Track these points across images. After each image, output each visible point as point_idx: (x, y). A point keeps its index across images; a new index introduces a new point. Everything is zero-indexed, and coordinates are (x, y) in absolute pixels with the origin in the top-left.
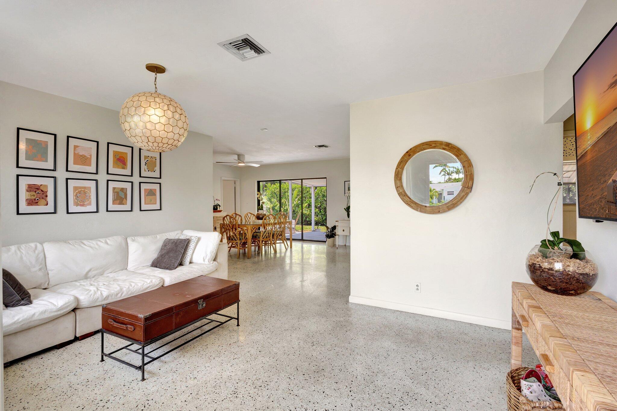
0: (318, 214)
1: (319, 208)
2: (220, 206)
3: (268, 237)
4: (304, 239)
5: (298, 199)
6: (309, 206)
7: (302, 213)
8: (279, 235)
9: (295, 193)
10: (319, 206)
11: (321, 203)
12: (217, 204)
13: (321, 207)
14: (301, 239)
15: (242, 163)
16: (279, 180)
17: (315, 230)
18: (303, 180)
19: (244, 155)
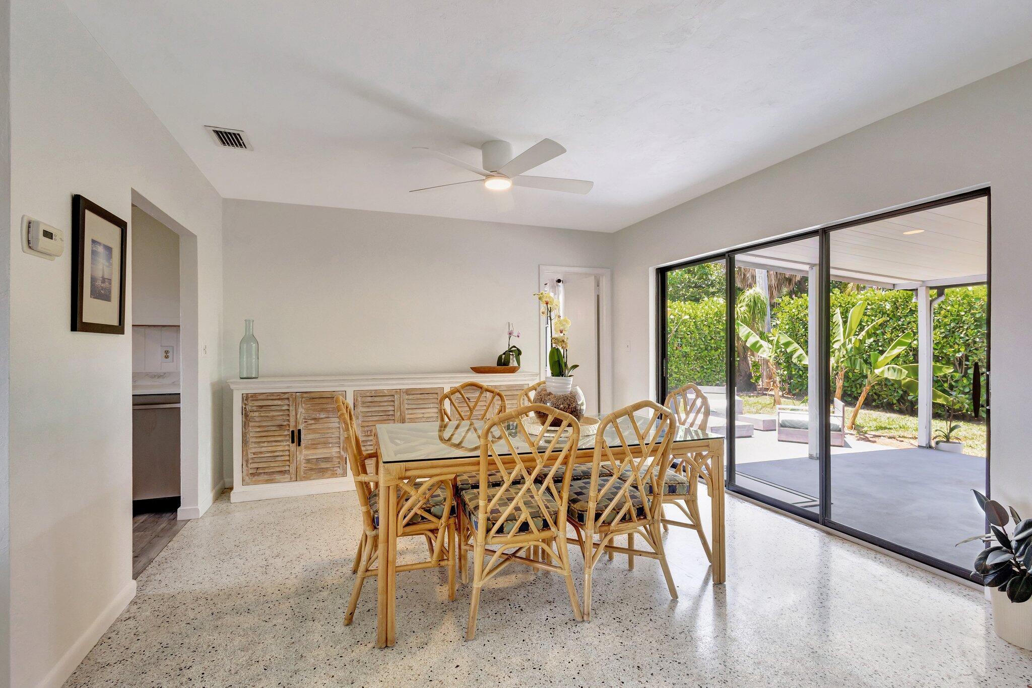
0: (956, 381)
1: (961, 364)
2: (520, 353)
6: (910, 356)
9: (855, 314)
10: (959, 355)
11: (967, 346)
12: (514, 347)
13: (967, 360)
14: (817, 510)
15: (493, 176)
16: (727, 255)
17: (933, 444)
18: (833, 234)
19: (501, 141)
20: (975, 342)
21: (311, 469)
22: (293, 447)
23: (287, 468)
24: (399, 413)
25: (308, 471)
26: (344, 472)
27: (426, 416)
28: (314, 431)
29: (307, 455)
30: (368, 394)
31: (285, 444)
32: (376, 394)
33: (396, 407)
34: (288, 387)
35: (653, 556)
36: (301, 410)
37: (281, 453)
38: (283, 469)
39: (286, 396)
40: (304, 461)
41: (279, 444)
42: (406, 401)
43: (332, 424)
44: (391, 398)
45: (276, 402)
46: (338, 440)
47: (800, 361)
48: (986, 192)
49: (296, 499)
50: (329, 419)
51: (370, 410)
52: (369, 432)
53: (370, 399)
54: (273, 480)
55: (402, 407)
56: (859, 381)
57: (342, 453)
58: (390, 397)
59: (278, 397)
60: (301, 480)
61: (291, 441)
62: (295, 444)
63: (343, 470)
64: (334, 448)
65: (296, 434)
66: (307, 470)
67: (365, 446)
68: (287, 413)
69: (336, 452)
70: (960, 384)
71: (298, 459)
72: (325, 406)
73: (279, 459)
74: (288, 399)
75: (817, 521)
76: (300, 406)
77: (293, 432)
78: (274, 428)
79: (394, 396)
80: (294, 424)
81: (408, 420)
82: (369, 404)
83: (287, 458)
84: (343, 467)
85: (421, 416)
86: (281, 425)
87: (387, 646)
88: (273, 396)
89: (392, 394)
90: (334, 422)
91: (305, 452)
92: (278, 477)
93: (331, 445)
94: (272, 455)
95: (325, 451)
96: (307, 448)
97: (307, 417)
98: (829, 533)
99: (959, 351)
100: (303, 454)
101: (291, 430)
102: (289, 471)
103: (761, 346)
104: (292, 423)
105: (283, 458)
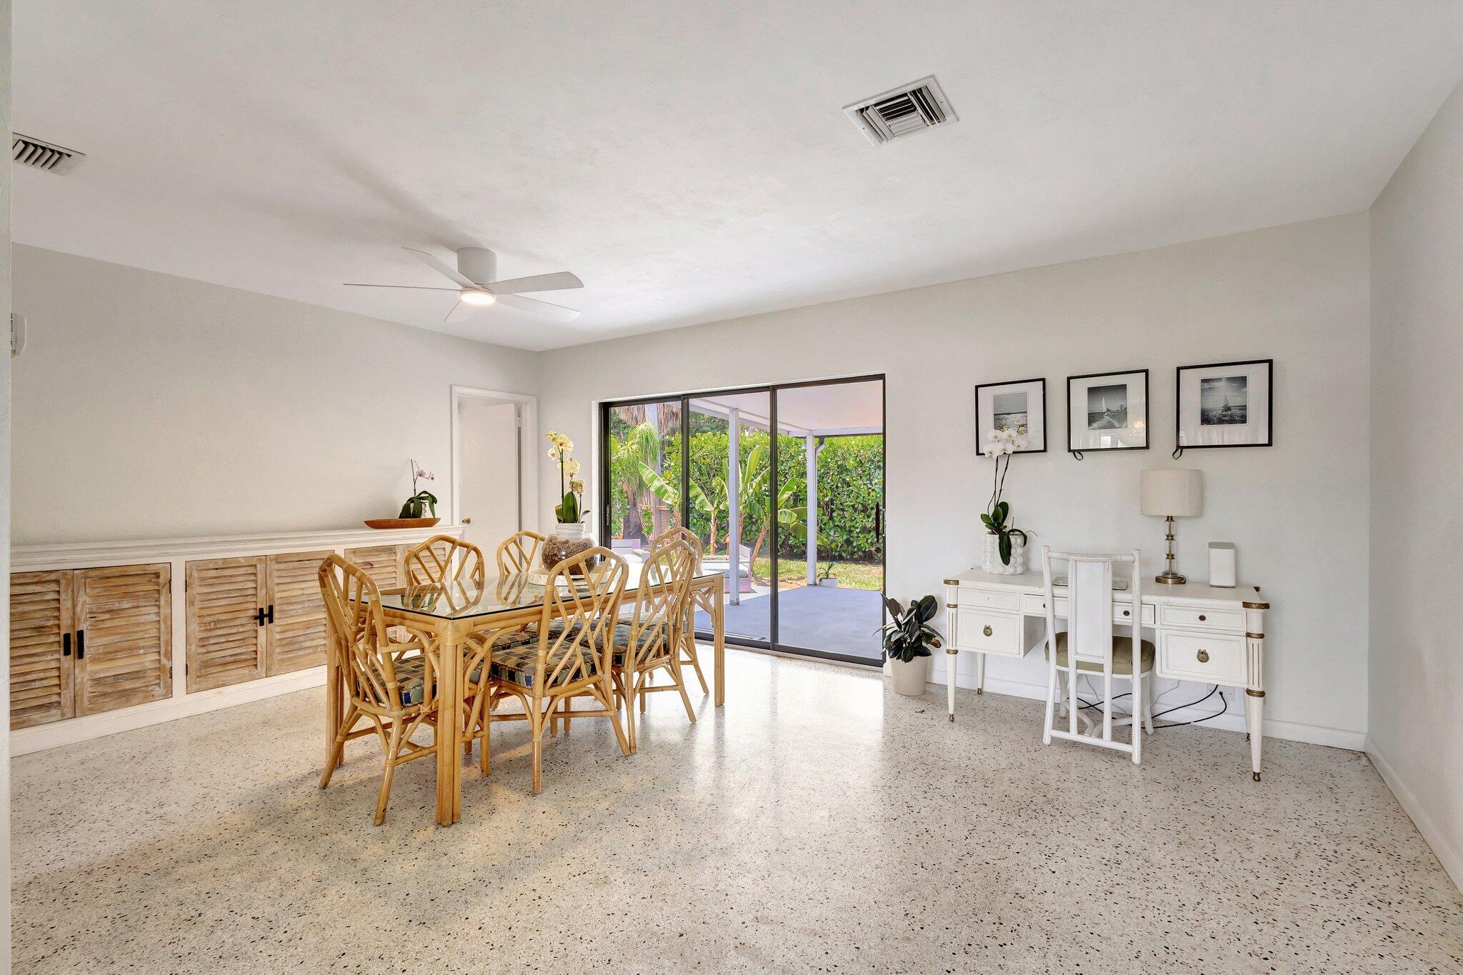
0: (825, 524)
1: (828, 505)
2: (434, 500)
3: (584, 672)
4: (782, 642)
5: (763, 477)
6: (798, 499)
7: (775, 524)
8: (654, 651)
9: (753, 459)
10: (827, 499)
11: (832, 490)
12: (425, 492)
13: (832, 504)
14: (768, 640)
15: (477, 289)
16: (682, 397)
17: (818, 582)
18: (779, 392)
19: (487, 251)
20: (837, 487)
21: (104, 695)
22: (67, 662)
23: (55, 698)
24: (264, 591)
25: (96, 699)
26: (167, 692)
27: (306, 592)
28: (110, 631)
29: (94, 672)
30: (211, 566)
31: (50, 657)
32: (226, 565)
33: (259, 583)
34: (57, 562)
35: (674, 688)
36: (82, 598)
37: (42, 675)
38: (46, 701)
39: (53, 577)
40: (89, 683)
41: (36, 659)
42: (275, 573)
43: (143, 617)
44: (251, 570)
45: (30, 589)
46: (157, 642)
47: (702, 507)
48: (882, 377)
49: (81, 746)
50: (139, 609)
51: (215, 590)
52: (212, 624)
53: (213, 573)
54: (24, 722)
55: (269, 582)
56: (749, 528)
57: (164, 661)
58: (248, 568)
59: (36, 580)
60: (84, 715)
61: (62, 652)
62: (71, 656)
63: (166, 687)
64: (149, 655)
65: (74, 639)
66: (95, 696)
67: (204, 646)
68: (55, 605)
69: (152, 661)
70: (827, 526)
71: (77, 681)
72: (132, 589)
73: (37, 684)
74: (57, 582)
75: (768, 648)
76: (82, 592)
77: (67, 637)
78: (26, 634)
79: (255, 566)
80: (69, 622)
81: (280, 600)
82: (212, 580)
83: (56, 681)
84: (166, 683)
85: (301, 592)
86: (42, 627)
87: (453, 823)
88: (23, 577)
89: (252, 566)
90: (149, 614)
91: (90, 668)
92: (36, 716)
93: (142, 651)
94: (21, 679)
95: (131, 661)
96: (95, 660)
97: (95, 610)
98: (778, 656)
99: (827, 496)
100: (85, 673)
101: (63, 633)
102: (59, 703)
103: (666, 491)
104: (66, 621)
105: (45, 683)
